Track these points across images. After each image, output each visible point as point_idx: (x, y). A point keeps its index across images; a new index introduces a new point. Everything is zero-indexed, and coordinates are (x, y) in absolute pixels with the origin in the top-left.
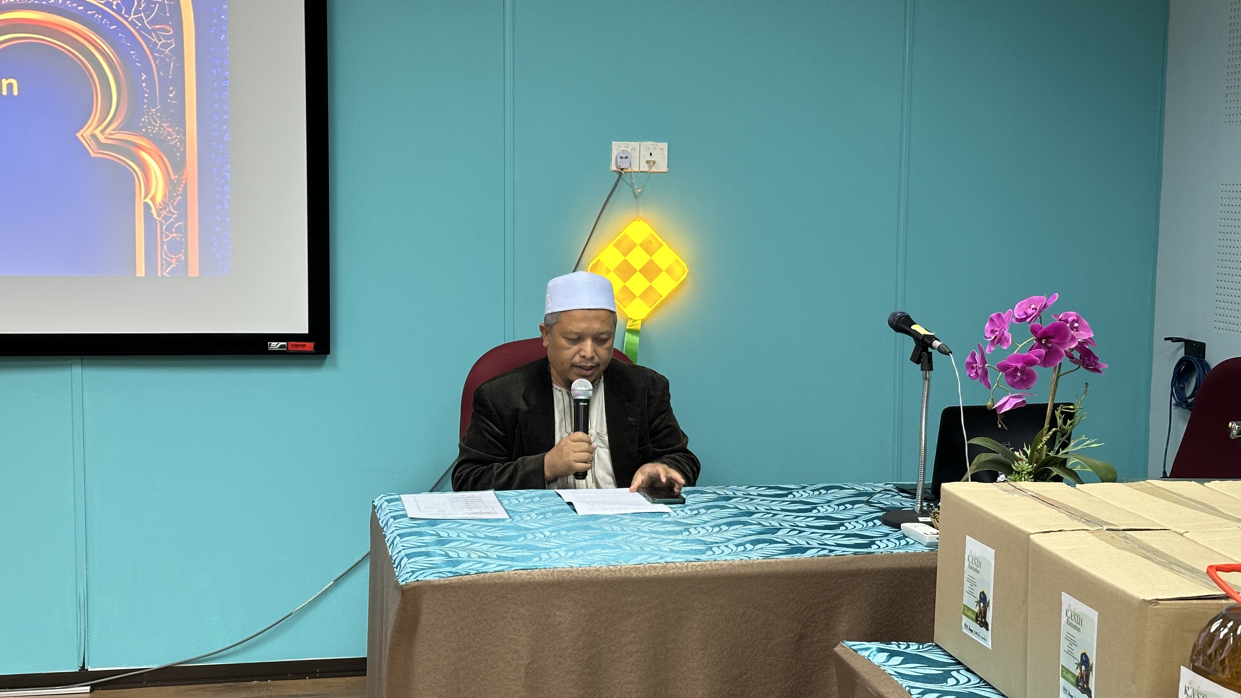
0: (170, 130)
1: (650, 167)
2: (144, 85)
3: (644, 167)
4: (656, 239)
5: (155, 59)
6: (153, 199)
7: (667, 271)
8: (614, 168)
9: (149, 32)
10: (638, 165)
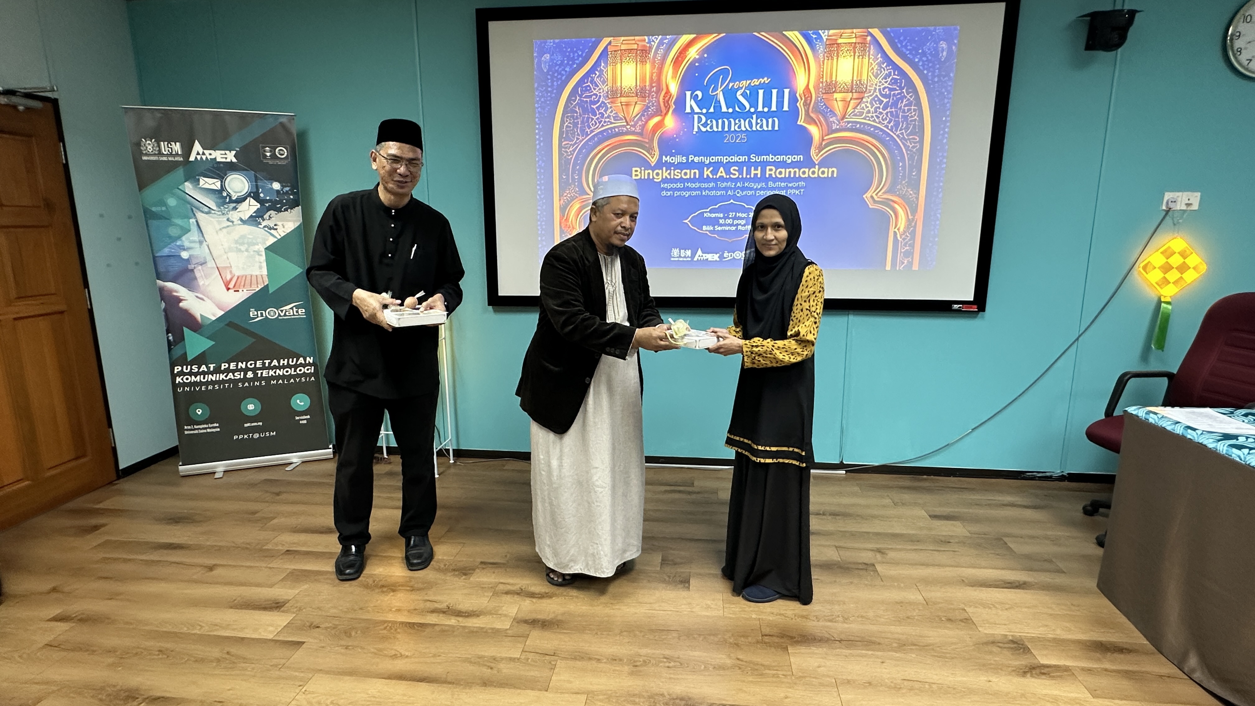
0: (911, 192)
1: (1187, 207)
2: (900, 169)
3: (1184, 207)
4: (1188, 249)
5: (907, 154)
6: (898, 229)
7: (1194, 268)
8: (1164, 208)
9: (906, 140)
10: (1180, 206)
